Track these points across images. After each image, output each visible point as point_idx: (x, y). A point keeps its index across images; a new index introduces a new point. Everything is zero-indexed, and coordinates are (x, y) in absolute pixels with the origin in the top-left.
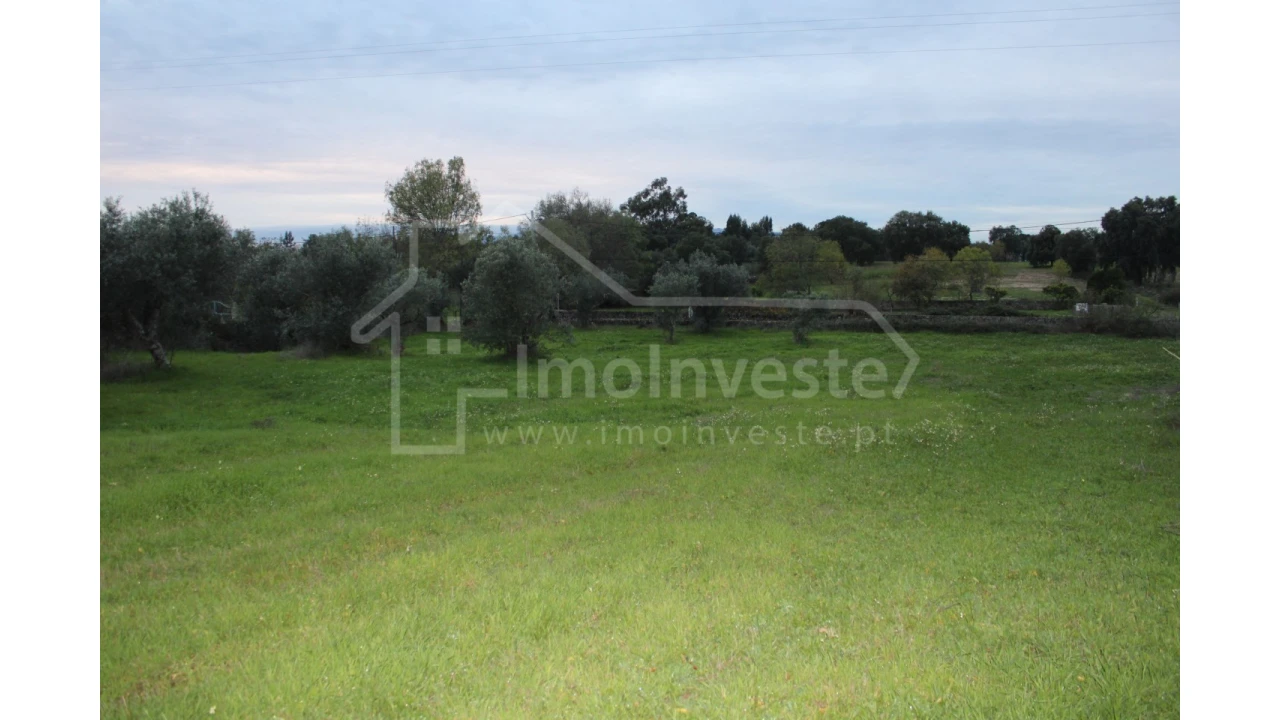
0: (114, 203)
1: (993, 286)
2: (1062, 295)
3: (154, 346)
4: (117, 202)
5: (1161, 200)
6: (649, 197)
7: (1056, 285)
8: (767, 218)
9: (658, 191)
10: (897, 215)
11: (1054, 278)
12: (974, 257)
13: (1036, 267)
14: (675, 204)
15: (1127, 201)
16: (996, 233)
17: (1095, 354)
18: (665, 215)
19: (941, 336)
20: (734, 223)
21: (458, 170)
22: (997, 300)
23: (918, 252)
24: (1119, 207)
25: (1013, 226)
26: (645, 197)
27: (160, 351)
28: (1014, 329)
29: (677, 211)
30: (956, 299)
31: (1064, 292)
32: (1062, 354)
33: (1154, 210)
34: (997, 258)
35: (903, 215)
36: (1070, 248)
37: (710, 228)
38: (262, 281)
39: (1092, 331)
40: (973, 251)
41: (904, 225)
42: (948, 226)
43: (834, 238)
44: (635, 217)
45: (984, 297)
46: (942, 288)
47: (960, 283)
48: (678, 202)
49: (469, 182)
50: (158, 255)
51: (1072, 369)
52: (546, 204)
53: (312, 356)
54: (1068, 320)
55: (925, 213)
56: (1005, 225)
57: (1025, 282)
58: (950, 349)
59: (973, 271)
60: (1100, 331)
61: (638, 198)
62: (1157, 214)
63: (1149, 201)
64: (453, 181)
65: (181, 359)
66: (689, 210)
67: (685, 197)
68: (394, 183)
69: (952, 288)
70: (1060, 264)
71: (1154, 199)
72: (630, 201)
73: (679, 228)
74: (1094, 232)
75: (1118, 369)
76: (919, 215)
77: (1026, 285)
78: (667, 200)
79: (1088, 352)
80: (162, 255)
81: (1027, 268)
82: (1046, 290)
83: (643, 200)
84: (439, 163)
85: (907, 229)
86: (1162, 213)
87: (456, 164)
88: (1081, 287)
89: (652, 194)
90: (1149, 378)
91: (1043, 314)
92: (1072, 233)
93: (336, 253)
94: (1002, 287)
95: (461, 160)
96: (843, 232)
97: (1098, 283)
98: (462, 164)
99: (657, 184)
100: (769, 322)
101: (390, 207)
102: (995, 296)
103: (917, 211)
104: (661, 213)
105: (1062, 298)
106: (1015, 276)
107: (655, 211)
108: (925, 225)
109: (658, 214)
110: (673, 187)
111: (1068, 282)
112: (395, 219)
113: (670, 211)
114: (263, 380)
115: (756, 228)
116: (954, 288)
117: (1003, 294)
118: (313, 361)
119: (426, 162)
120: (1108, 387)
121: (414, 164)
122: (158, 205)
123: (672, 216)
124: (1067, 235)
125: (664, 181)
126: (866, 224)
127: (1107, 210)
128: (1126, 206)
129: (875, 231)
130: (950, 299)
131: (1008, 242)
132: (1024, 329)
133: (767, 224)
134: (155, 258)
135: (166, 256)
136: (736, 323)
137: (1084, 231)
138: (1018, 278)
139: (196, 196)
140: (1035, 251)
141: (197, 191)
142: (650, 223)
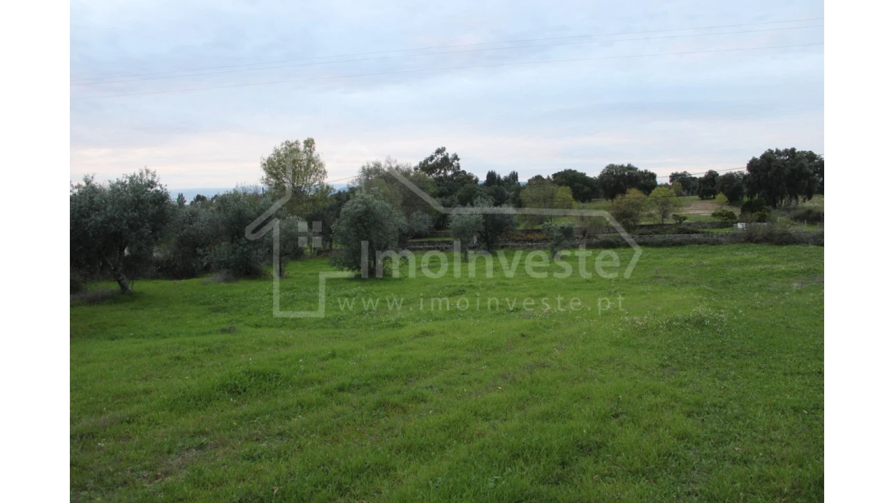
0: (90, 178)
1: (677, 214)
2: (725, 218)
3: (121, 278)
4: (92, 177)
5: (786, 151)
6: (434, 161)
7: (719, 211)
8: (514, 172)
9: (440, 156)
10: (607, 167)
11: (716, 206)
12: (663, 193)
13: (703, 199)
14: (452, 165)
15: (763, 153)
16: (674, 177)
17: (758, 257)
18: (445, 173)
19: (650, 249)
20: (492, 176)
21: (311, 147)
22: (681, 222)
23: (624, 192)
24: (758, 156)
25: (685, 172)
26: (431, 160)
27: (125, 281)
28: (699, 243)
29: (454, 170)
30: (652, 223)
31: (726, 216)
32: (738, 258)
33: (782, 158)
34: (679, 194)
35: (611, 167)
36: (726, 185)
37: (477, 180)
38: (183, 229)
39: (752, 242)
40: (663, 190)
41: (612, 173)
42: (641, 173)
43: (567, 185)
44: (425, 174)
45: (671, 221)
46: (642, 216)
47: (653, 212)
48: (454, 164)
49: (319, 155)
50: (126, 214)
51: (749, 269)
52: (366, 168)
53: (227, 280)
54: (734, 235)
55: (626, 165)
56: (680, 171)
57: (699, 210)
58: (658, 258)
59: (663, 204)
60: (757, 242)
61: (426, 161)
62: (783, 160)
63: (778, 152)
64: (307, 155)
65: (138, 286)
66: (462, 169)
67: (458, 160)
68: (266, 158)
69: (649, 215)
70: (721, 197)
71: (781, 150)
72: (420, 164)
73: (455, 181)
74: (742, 174)
75: (783, 268)
76: (622, 167)
77: (698, 212)
78: (446, 162)
79: (753, 256)
80: (128, 214)
81: (697, 200)
82: (714, 215)
83: (430, 163)
84: (297, 142)
85: (614, 176)
86: (788, 160)
87: (309, 143)
88: (737, 211)
89: (436, 158)
90: (803, 272)
91: (715, 231)
92: (727, 174)
93: (241, 208)
94: (683, 214)
95: (313, 140)
96: (570, 180)
97: (748, 208)
98: (314, 143)
99: (439, 151)
100: (530, 244)
101: (264, 174)
102: (679, 220)
103: (620, 164)
104: (443, 171)
105: (726, 220)
106: (690, 206)
107: (438, 170)
108: (626, 173)
109: (440, 172)
110: (450, 152)
111: (728, 209)
112: (267, 181)
113: (449, 170)
114: (201, 299)
115: (507, 180)
116: (650, 216)
117: (685, 218)
118: (229, 284)
119: (289, 142)
120: (779, 280)
121: (280, 144)
122: (120, 179)
123: (450, 173)
124: (724, 177)
125: (444, 149)
126: (585, 174)
127: (750, 159)
128: (763, 155)
129: (592, 179)
130: (648, 223)
131: (683, 183)
132: (706, 242)
133: (514, 176)
134: (124, 216)
135: (130, 214)
136: (507, 246)
137: (735, 173)
138: (692, 207)
139: (147, 172)
140: (702, 189)
141: (147, 168)
142: (435, 179)
